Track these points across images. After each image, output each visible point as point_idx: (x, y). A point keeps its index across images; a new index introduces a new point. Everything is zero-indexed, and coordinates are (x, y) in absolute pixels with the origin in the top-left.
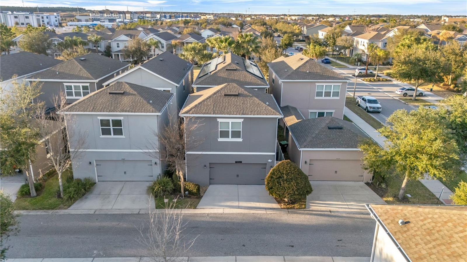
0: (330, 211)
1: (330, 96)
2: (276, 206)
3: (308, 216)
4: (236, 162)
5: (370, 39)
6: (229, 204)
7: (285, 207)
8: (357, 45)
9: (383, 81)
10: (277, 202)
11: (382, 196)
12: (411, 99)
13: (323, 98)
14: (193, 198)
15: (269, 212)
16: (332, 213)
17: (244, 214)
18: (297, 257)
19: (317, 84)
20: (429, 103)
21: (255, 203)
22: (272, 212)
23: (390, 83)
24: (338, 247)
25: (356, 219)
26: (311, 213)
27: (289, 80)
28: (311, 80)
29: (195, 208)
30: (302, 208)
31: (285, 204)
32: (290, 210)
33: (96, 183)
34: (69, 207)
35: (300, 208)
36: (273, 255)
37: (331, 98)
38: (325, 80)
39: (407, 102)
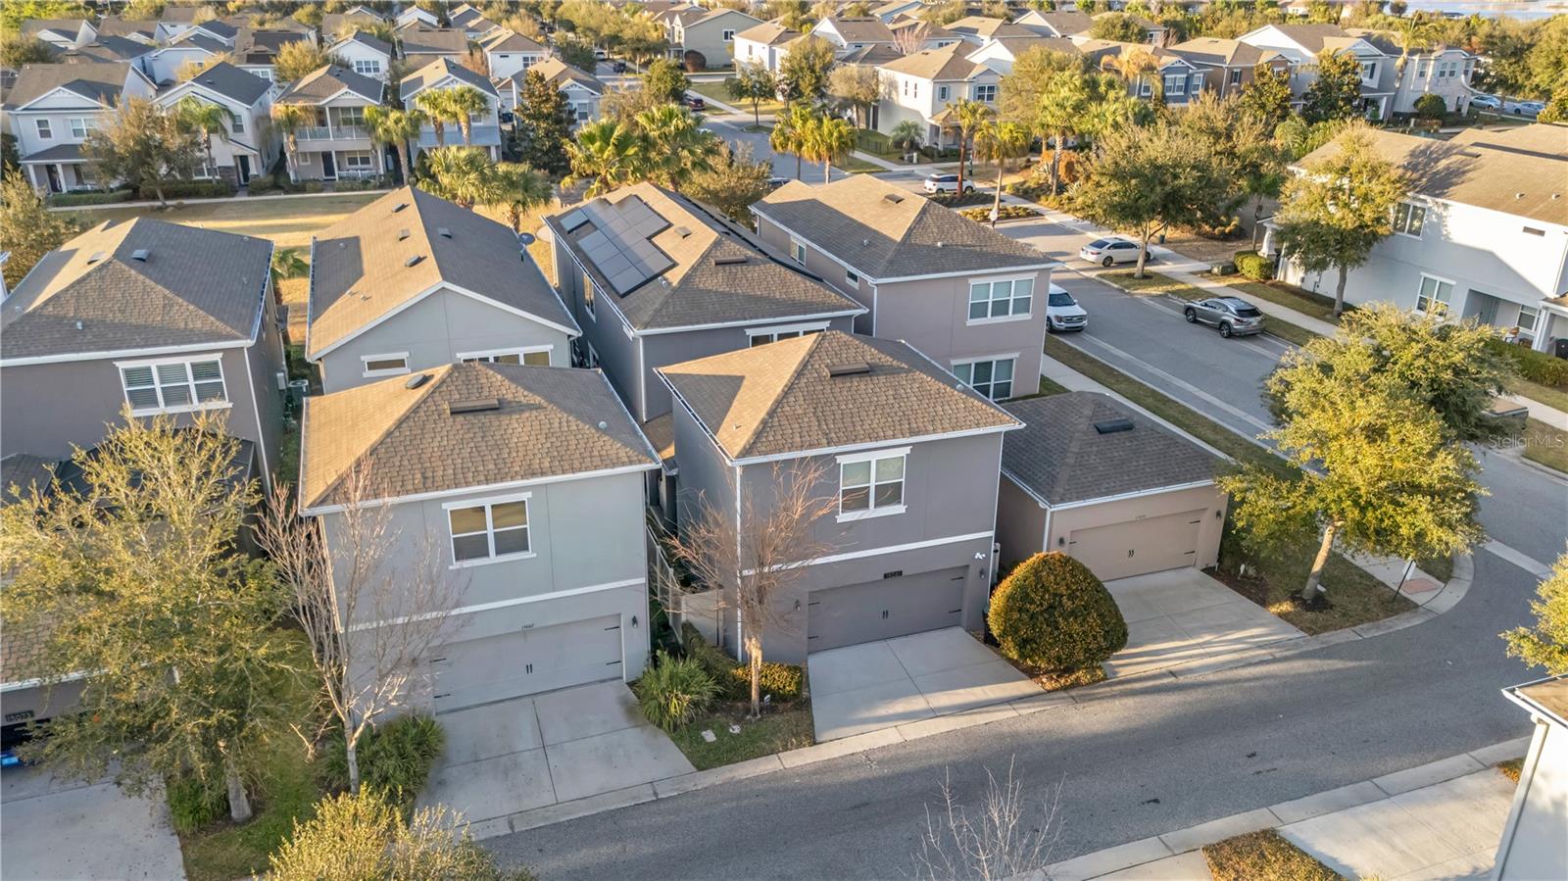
0: (1172, 674)
1: (1007, 313)
2: (1027, 686)
3: (1130, 701)
4: (886, 576)
5: (937, 77)
6: (901, 707)
7: (1054, 685)
8: (890, 94)
9: (1018, 216)
10: (1023, 675)
11: (1263, 603)
12: (1130, 276)
13: (989, 319)
14: (785, 710)
15: (1025, 710)
16: (1182, 679)
17: (965, 733)
18: (1189, 830)
19: (973, 282)
20: (1183, 283)
21: (968, 690)
22: (1033, 710)
23: (1039, 222)
24: (1261, 776)
25: (1246, 685)
26: (1131, 690)
27: (898, 276)
28: (958, 270)
29: (814, 743)
30: (1099, 681)
31: (1052, 678)
32: (1073, 693)
35: (1094, 682)
36: (1129, 840)
37: (1011, 317)
38: (996, 267)
39: (1127, 287)
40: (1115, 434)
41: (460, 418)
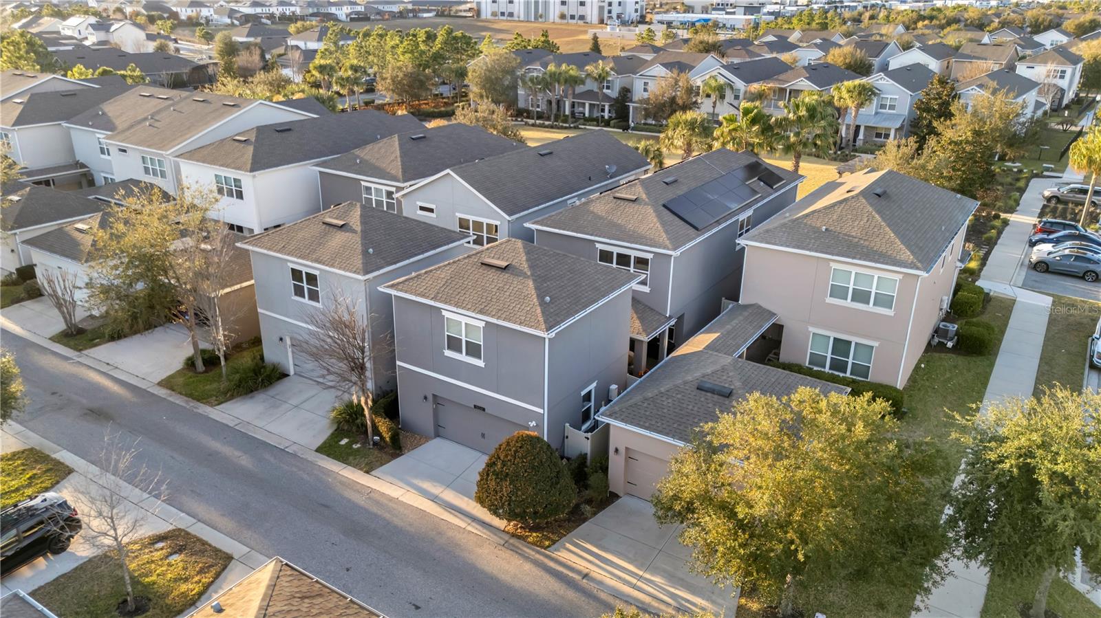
0: (585, 576)
1: (868, 303)
4: (475, 407)
7: (512, 530)
13: (849, 303)
14: (386, 452)
16: (583, 582)
19: (834, 266)
22: (475, 531)
26: (543, 563)
27: (761, 242)
28: (815, 251)
29: (367, 472)
30: (538, 546)
31: (517, 526)
32: (511, 540)
33: (288, 375)
34: (219, 404)
37: (870, 307)
38: (853, 258)
40: (709, 394)
41: (324, 226)
